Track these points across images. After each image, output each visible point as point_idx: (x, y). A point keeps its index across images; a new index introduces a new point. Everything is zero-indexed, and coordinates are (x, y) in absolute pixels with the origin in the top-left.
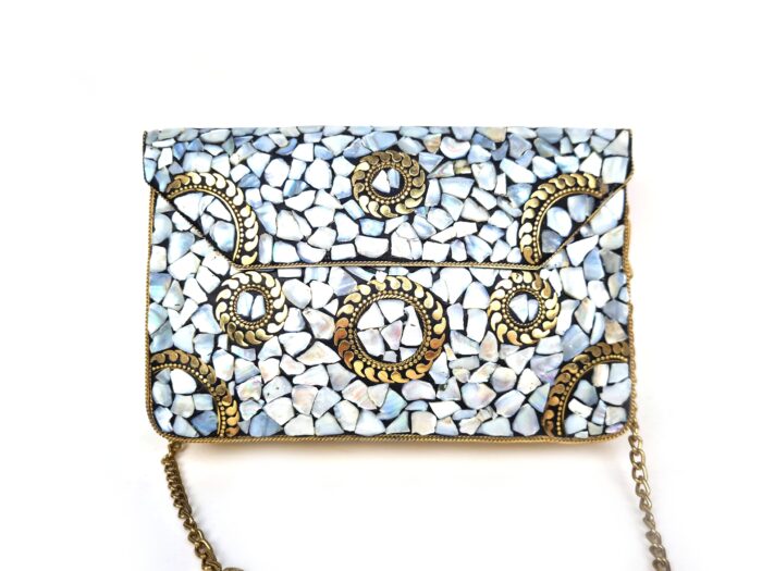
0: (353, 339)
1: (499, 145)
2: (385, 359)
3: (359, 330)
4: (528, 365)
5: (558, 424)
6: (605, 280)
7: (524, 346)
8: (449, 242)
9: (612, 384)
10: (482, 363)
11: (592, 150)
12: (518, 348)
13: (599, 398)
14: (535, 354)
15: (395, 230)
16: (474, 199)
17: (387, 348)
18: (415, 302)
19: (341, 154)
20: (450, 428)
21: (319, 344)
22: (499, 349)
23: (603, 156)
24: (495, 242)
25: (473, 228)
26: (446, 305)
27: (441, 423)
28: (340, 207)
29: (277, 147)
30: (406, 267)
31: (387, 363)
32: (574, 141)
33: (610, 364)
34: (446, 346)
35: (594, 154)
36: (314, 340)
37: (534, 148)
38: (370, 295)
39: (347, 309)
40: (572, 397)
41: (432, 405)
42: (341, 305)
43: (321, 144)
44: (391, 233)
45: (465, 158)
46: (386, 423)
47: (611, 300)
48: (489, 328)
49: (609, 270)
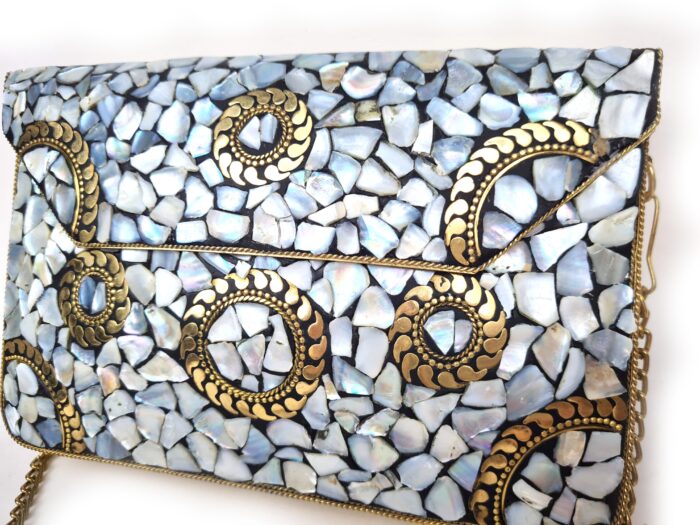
0: (204, 353)
1: (430, 77)
2: (244, 385)
3: (209, 342)
4: (448, 420)
5: (495, 511)
7: (442, 392)
8: (334, 224)
9: (590, 464)
10: (378, 408)
11: (585, 83)
12: (433, 393)
13: (565, 484)
14: (460, 405)
15: (260, 204)
16: (379, 160)
17: (246, 371)
18: (284, 310)
19: (206, 95)
20: (337, 491)
21: (161, 354)
22: (403, 391)
23: (602, 93)
24: (405, 229)
25: (372, 204)
26: (328, 318)
27: (324, 483)
28: (194, 168)
29: (135, 87)
30: (278, 259)
31: (246, 390)
32: (555, 69)
34: (326, 378)
35: (587, 89)
36: (156, 349)
37: (486, 81)
38: (227, 294)
39: (198, 311)
41: (310, 457)
42: (189, 305)
43: (186, 81)
44: (255, 208)
45: (375, 97)
46: (254, 469)
47: (601, 328)
48: (389, 358)
49: (602, 280)
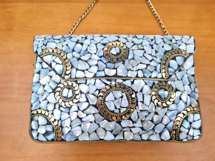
6: (190, 85)
33: (194, 114)
40: (181, 126)
